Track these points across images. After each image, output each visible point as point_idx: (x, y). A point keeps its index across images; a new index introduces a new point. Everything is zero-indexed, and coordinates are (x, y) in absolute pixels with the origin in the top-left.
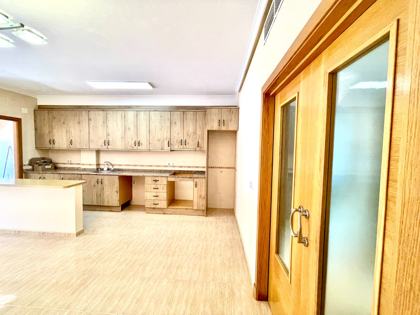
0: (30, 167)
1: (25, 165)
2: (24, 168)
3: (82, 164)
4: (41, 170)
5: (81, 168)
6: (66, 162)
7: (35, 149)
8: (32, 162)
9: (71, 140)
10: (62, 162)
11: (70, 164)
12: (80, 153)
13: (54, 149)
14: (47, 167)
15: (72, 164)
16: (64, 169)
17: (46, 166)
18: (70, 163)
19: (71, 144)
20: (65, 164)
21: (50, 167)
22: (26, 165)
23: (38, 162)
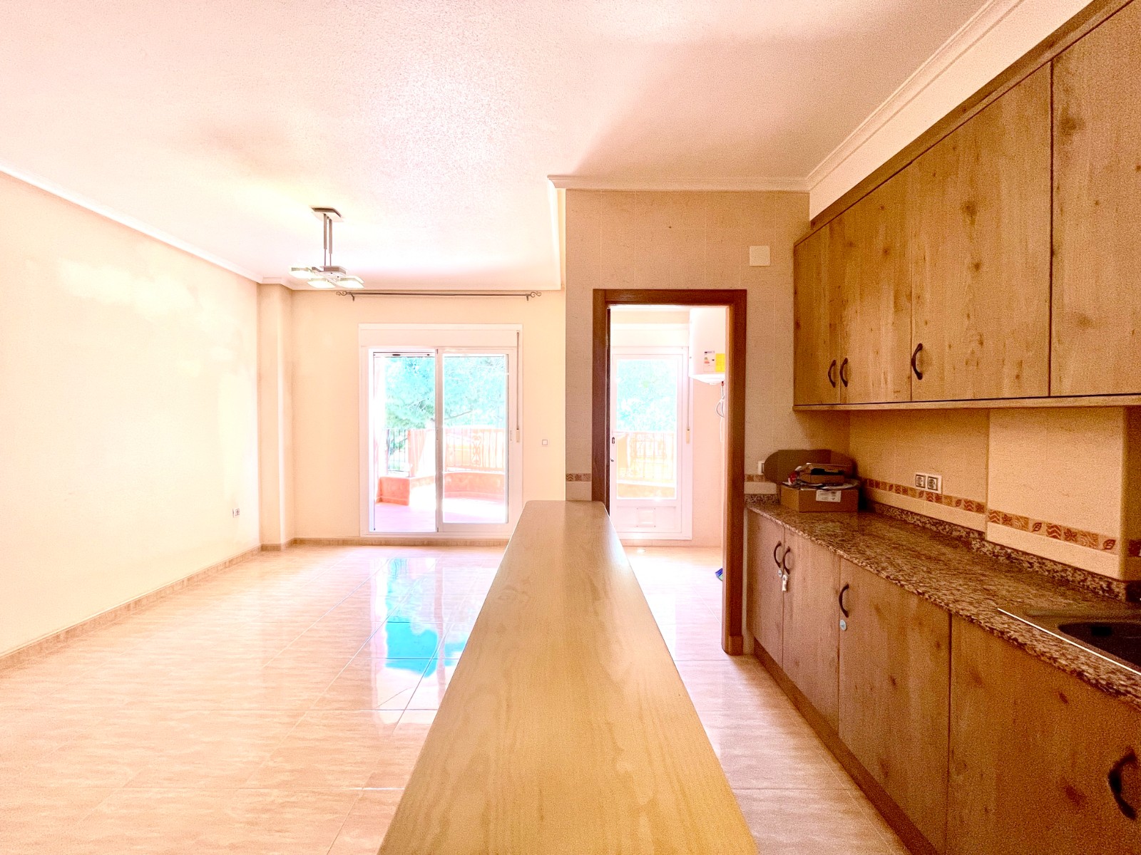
0: (769, 488)
1: (751, 478)
2: (750, 488)
3: (995, 517)
4: (797, 509)
5: (989, 537)
6: (910, 483)
7: (793, 412)
8: (777, 467)
9: (920, 347)
10: (894, 482)
11: (930, 497)
12: (987, 435)
13: (848, 412)
14: (820, 496)
15: (938, 499)
16: (901, 519)
17: (819, 492)
18: (926, 489)
19: (914, 376)
20: (905, 491)
21: (837, 498)
22: (757, 476)
23: (799, 468)
